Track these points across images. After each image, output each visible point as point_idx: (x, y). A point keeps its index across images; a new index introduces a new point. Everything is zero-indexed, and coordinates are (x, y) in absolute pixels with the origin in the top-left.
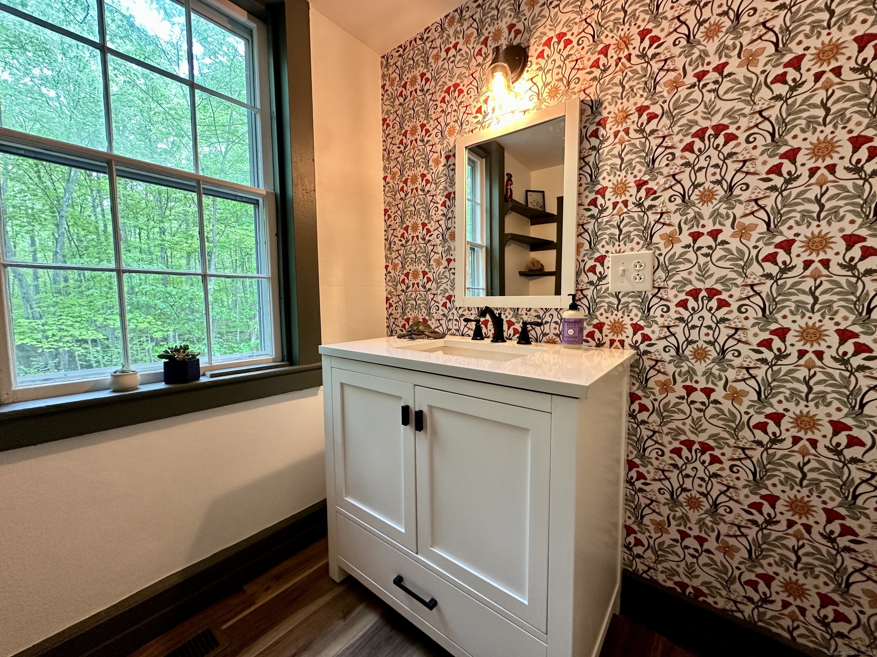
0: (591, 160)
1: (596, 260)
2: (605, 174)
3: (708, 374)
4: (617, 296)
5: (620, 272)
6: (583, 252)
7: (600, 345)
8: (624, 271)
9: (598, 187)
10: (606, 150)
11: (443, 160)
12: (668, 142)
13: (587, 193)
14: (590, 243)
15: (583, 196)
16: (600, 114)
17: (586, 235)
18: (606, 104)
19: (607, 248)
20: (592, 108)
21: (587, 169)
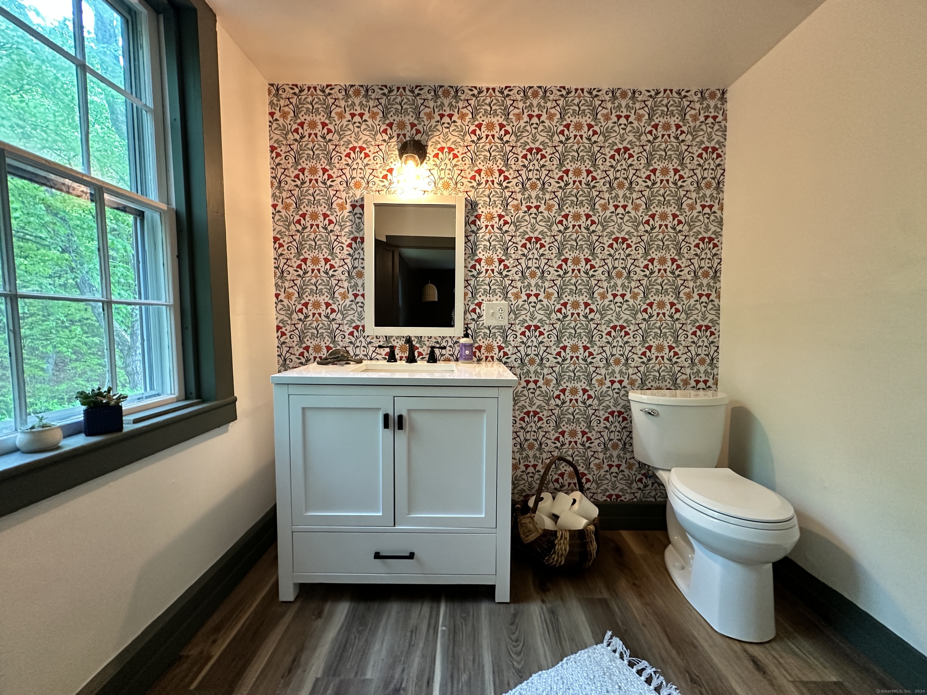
0: (472, 238)
1: (476, 305)
2: (480, 250)
3: (536, 372)
4: (489, 329)
5: (491, 314)
6: (468, 299)
7: (479, 360)
8: (493, 313)
9: (476, 258)
10: (481, 235)
11: (349, 208)
12: (514, 240)
13: (469, 260)
14: (472, 293)
15: (467, 262)
16: (477, 211)
17: (469, 288)
18: (480, 206)
19: (483, 297)
20: (472, 205)
21: (469, 244)
